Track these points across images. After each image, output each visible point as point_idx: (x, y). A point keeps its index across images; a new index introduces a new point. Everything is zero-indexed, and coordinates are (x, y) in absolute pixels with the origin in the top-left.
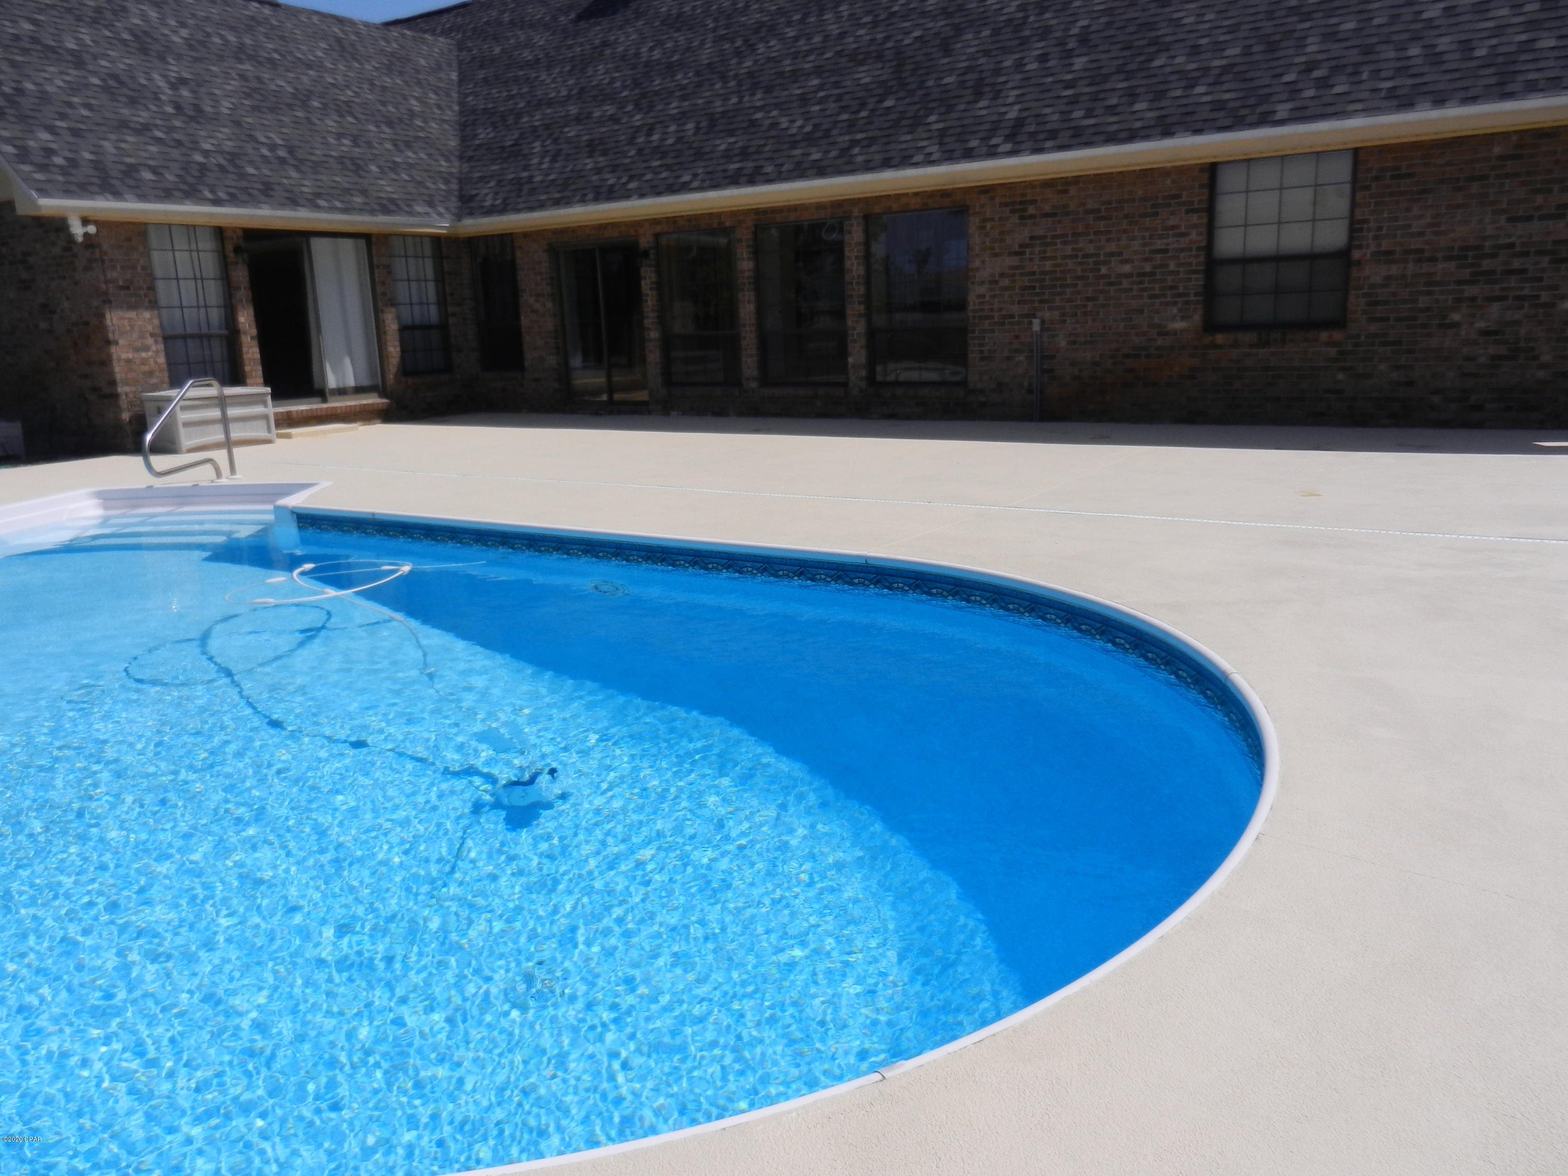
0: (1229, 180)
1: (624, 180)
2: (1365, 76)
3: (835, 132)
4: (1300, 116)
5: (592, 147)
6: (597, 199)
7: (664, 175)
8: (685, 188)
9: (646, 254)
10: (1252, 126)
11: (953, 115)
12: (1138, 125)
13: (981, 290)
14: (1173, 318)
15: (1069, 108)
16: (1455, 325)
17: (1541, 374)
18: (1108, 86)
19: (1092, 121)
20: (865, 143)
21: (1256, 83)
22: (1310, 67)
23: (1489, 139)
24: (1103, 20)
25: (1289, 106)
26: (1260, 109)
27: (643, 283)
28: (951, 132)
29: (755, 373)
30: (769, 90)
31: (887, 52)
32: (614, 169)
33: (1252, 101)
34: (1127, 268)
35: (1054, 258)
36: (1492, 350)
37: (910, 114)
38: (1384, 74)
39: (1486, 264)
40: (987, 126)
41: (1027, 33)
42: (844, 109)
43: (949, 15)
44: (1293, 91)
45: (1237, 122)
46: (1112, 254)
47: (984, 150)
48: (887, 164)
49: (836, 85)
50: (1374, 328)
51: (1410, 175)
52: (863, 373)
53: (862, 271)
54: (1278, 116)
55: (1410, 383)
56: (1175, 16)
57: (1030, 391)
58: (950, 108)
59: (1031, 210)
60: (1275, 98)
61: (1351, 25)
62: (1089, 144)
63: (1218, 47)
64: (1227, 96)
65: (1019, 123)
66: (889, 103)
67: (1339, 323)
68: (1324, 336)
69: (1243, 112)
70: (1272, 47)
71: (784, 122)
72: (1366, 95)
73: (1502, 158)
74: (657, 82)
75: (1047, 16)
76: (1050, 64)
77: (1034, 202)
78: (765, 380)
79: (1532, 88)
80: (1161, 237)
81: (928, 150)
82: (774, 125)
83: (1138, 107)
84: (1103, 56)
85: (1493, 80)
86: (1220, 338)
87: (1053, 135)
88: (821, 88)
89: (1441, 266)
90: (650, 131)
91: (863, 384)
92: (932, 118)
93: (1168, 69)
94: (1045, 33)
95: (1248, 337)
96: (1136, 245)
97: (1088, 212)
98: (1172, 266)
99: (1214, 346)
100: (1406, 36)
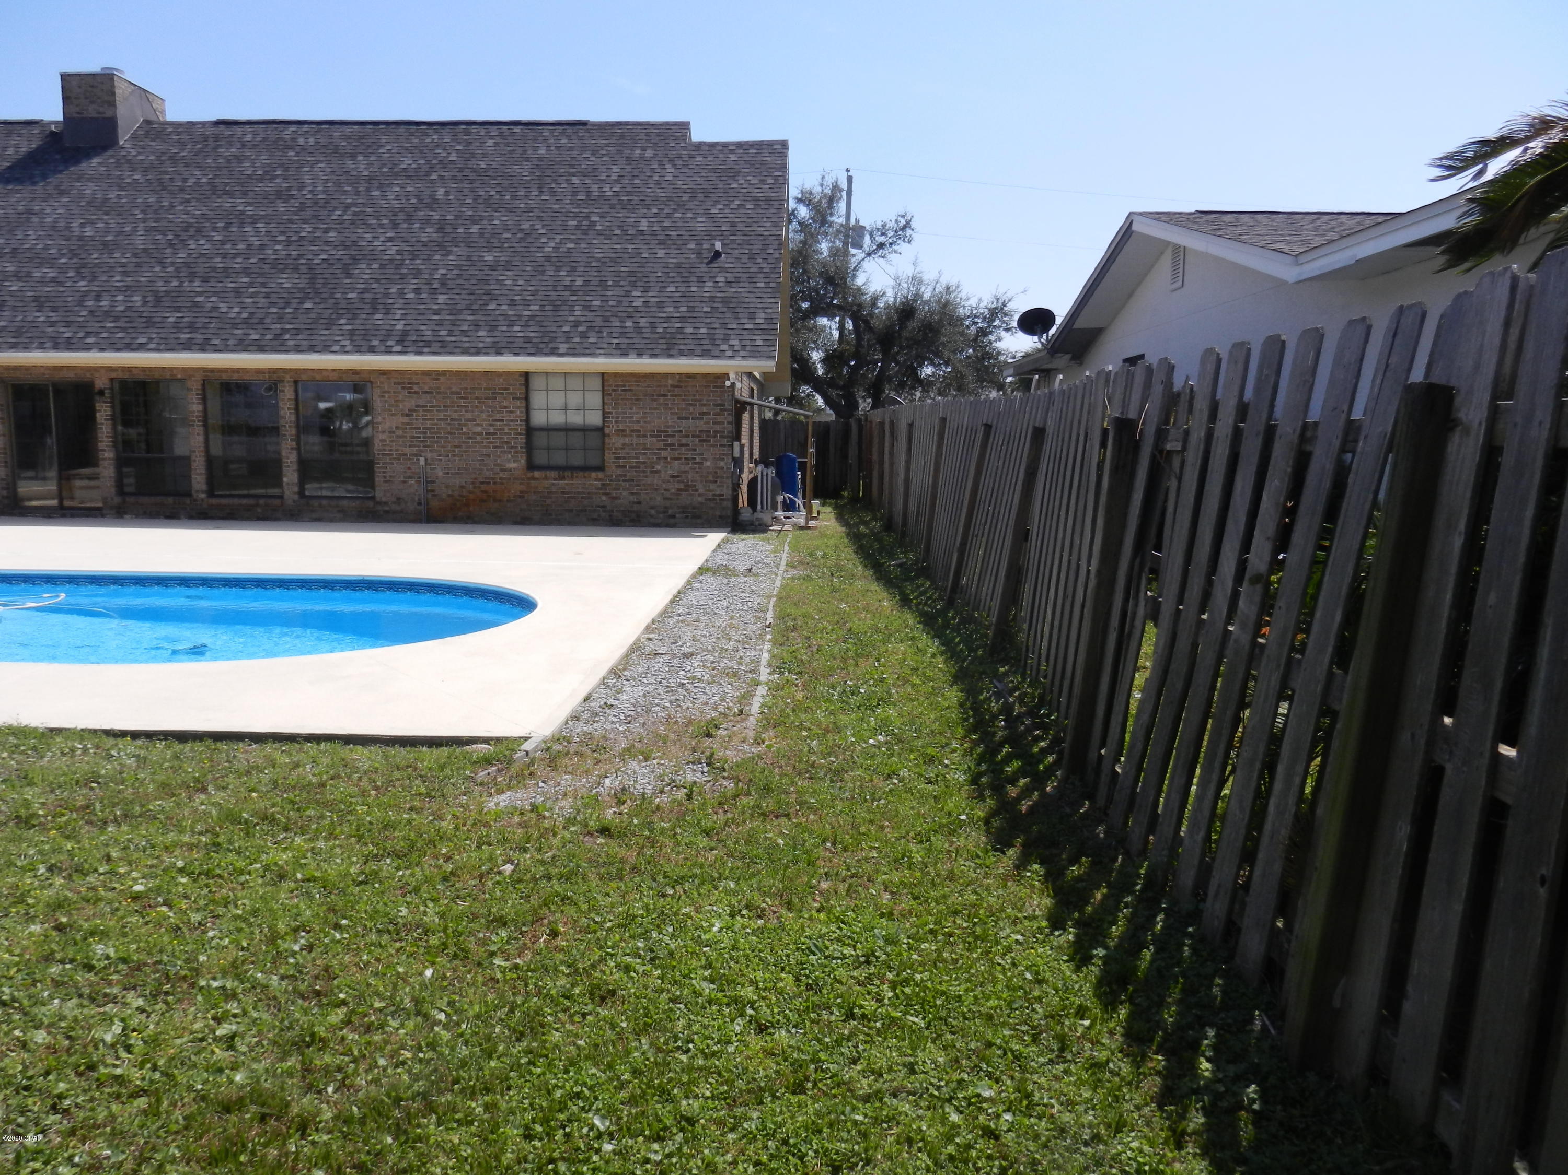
0: (536, 383)
1: (81, 335)
2: (605, 334)
3: (268, 320)
4: (572, 353)
5: (40, 303)
6: (56, 347)
7: (120, 335)
8: (141, 348)
9: (101, 393)
10: (546, 355)
11: (358, 321)
12: (481, 345)
13: (383, 437)
14: (509, 461)
15: (437, 328)
16: (658, 472)
17: (700, 499)
18: (461, 317)
19: (453, 339)
20: (294, 332)
21: (548, 329)
22: (577, 324)
23: (666, 375)
24: (455, 272)
25: (566, 346)
26: (551, 345)
27: (98, 415)
28: (357, 332)
29: (204, 487)
30: (205, 280)
31: (301, 267)
32: (68, 324)
33: (546, 340)
34: (479, 429)
35: (432, 420)
36: (677, 486)
37: (326, 316)
38: (614, 335)
39: (670, 441)
40: (383, 332)
41: (405, 271)
42: (273, 304)
43: (346, 247)
44: (568, 339)
45: (538, 351)
46: (469, 420)
47: (383, 348)
48: (312, 349)
49: (263, 285)
50: (619, 471)
51: (631, 390)
52: (296, 489)
53: (293, 418)
54: (561, 351)
55: (639, 503)
56: (501, 278)
57: (420, 504)
58: (355, 316)
59: (416, 388)
60: (559, 340)
61: (598, 303)
62: (451, 353)
63: (526, 303)
64: (532, 335)
65: (405, 333)
66: (308, 305)
67: (601, 468)
68: (594, 475)
69: (542, 346)
70: (556, 309)
71: (223, 307)
72: (605, 346)
73: (673, 386)
74: (95, 256)
75: (418, 262)
76: (423, 296)
77: (417, 384)
78: (211, 493)
79: (682, 354)
80: (499, 412)
81: (343, 343)
82: (215, 308)
83: (481, 333)
84: (456, 297)
85: (664, 347)
86: (537, 474)
87: (428, 344)
88: (251, 285)
89: (649, 439)
90: (98, 297)
91: (296, 497)
92: (342, 321)
93: (498, 312)
94: (417, 273)
95: (553, 474)
96: (484, 416)
97: (452, 393)
98: (506, 430)
99: (534, 478)
100: (625, 314)
